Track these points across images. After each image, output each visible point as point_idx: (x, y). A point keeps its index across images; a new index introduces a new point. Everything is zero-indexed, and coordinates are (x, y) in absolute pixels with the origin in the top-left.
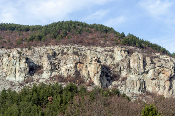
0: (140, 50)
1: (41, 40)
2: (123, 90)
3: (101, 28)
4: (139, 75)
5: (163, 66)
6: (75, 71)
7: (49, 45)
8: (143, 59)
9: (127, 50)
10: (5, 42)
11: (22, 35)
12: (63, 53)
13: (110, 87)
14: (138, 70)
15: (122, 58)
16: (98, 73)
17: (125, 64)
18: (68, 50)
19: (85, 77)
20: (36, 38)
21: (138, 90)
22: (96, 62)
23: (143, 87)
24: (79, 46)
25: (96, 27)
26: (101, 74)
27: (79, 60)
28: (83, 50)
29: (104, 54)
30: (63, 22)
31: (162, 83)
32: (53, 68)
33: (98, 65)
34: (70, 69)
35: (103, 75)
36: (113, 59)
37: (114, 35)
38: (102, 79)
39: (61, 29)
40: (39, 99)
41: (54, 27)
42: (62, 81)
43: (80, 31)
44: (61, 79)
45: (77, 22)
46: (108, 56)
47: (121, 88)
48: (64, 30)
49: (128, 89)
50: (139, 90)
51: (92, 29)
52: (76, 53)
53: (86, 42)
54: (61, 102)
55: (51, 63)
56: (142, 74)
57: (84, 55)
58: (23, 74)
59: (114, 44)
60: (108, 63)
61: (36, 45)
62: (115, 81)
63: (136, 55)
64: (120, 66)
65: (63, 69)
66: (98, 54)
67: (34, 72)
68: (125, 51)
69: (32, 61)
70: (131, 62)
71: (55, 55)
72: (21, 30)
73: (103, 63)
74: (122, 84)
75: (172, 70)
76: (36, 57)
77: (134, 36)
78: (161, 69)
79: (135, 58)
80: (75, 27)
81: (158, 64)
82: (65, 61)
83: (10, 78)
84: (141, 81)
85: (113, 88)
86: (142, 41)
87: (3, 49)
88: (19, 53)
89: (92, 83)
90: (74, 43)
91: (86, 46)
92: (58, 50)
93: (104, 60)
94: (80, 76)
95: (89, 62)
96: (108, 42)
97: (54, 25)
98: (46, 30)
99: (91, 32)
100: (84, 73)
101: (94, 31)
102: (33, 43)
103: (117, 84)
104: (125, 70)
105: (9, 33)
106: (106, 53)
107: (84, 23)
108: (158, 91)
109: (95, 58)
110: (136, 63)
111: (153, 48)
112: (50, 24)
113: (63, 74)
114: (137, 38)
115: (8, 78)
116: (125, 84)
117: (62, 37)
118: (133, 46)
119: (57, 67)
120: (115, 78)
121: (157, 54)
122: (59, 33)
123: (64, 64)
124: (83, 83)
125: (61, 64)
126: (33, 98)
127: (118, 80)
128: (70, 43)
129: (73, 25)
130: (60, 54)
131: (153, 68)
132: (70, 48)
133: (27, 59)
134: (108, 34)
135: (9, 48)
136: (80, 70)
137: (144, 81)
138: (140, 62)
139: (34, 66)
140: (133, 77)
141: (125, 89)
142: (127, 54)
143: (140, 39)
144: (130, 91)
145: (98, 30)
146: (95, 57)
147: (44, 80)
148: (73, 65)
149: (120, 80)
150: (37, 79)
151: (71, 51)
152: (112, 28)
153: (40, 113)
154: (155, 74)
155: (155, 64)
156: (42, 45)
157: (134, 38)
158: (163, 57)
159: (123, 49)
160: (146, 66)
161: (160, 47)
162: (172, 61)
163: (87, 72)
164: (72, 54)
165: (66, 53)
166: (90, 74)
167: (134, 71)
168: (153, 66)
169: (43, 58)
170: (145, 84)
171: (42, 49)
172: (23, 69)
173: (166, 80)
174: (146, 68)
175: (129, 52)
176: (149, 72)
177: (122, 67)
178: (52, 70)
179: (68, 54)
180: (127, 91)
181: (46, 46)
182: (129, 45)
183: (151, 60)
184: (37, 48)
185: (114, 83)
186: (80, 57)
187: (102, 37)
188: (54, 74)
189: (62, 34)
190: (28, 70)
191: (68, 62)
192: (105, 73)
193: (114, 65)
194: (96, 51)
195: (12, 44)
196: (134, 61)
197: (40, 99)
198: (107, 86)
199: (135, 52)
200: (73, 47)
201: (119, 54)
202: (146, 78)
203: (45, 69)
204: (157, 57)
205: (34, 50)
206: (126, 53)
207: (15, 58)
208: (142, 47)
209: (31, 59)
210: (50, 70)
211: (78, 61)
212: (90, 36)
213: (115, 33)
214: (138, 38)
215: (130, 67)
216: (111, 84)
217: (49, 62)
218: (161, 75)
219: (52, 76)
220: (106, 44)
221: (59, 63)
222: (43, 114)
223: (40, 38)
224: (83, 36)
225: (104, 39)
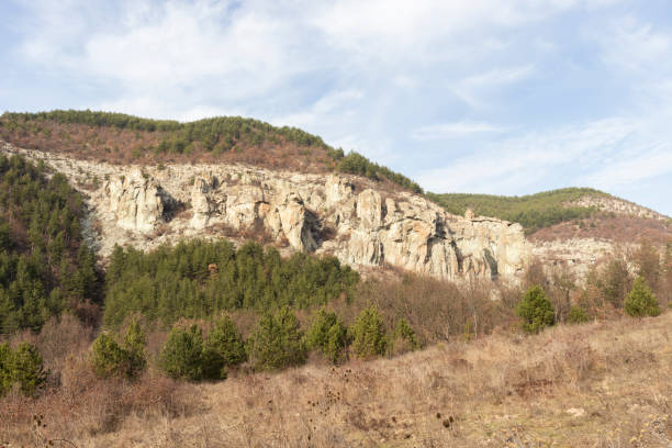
0: (373, 184)
1: (182, 152)
3: (299, 135)
4: (372, 231)
5: (418, 217)
6: (255, 219)
7: (199, 163)
8: (382, 202)
9: (351, 183)
10: (109, 151)
11: (142, 138)
12: (228, 179)
13: (318, 251)
14: (371, 223)
15: (341, 198)
16: (297, 224)
17: (348, 209)
18: (240, 176)
19: (273, 231)
20: (173, 148)
21: (369, 259)
22: (296, 204)
23: (379, 256)
24: (257, 170)
25: (288, 133)
26: (304, 226)
27: (263, 196)
28: (267, 177)
29: (307, 187)
30: (225, 118)
31: (413, 249)
32: (212, 209)
33: (299, 208)
34: (245, 213)
35: (308, 229)
36: (324, 198)
38: (304, 236)
39: (222, 133)
40: (191, 267)
41: (206, 128)
42: (231, 236)
43: (259, 139)
44: (229, 231)
45: (252, 120)
46: (314, 193)
47: (340, 254)
48: (228, 135)
49: (351, 256)
50: (372, 260)
51: (281, 137)
52: (256, 183)
53: (271, 161)
54: (236, 276)
55: (208, 199)
56: (378, 230)
57: (272, 188)
58: (152, 218)
60: (314, 206)
61: (172, 161)
62: (327, 240)
63: (368, 194)
64: (338, 212)
65: (232, 212)
67: (173, 216)
68: (347, 185)
70: (359, 208)
71: (215, 184)
72: (139, 128)
73: (307, 205)
74: (340, 246)
75: (434, 225)
76: (173, 184)
77: (362, 158)
78: (414, 222)
79: (367, 200)
80: (248, 130)
81: (409, 213)
82: (235, 198)
83: (126, 224)
84: (376, 243)
87: (105, 164)
88: (145, 176)
89: (286, 243)
90: (249, 162)
91: (271, 170)
93: (307, 199)
94: (264, 229)
95: (283, 202)
96: (312, 165)
98: (190, 132)
99: (278, 142)
100: (271, 222)
101: (284, 141)
102: (168, 157)
103: (331, 246)
104: (347, 221)
105: (116, 133)
106: (311, 185)
108: (406, 264)
109: (294, 196)
110: (369, 210)
112: (198, 121)
113: (231, 223)
115: (120, 223)
116: (347, 247)
117: (225, 149)
119: (220, 208)
120: (328, 235)
121: (405, 194)
122: (218, 140)
123: (235, 202)
124: (269, 242)
125: (228, 203)
126: (180, 266)
127: (332, 239)
128: (241, 161)
129: (245, 125)
130: (225, 184)
131: (399, 221)
132: (241, 172)
133: (159, 188)
134: (312, 148)
135: (117, 163)
136: (265, 216)
137: (381, 244)
138: (375, 207)
139: (171, 203)
140: (361, 234)
141: (347, 257)
142: (351, 191)
144: (356, 261)
145: (292, 140)
146: (293, 194)
147: (195, 232)
148: (251, 206)
149: (337, 240)
150: (179, 230)
151: (246, 179)
152: (319, 138)
153: (197, 295)
154: (401, 231)
155: (402, 212)
156: (184, 163)
157: (362, 161)
158: (415, 199)
159: (344, 180)
160: (387, 216)
161: (408, 181)
162: (429, 208)
163: (278, 221)
164: (250, 184)
165: (235, 182)
166: (283, 224)
167: (363, 223)
168: (399, 217)
169: (194, 189)
170: (382, 250)
171: (185, 171)
172: (151, 209)
173: (420, 243)
174: (386, 219)
175: (355, 188)
176: (391, 227)
177: (341, 215)
178: (210, 214)
179: (241, 184)
181: (193, 163)
183: (396, 206)
184: (174, 168)
185: (326, 244)
186: (264, 191)
187: (301, 154)
188: (213, 220)
189: (223, 142)
190: (161, 210)
191: (242, 200)
192: (310, 225)
193: (326, 210)
194: (292, 182)
195: (122, 156)
196: (364, 206)
197: (195, 268)
198: (314, 250)
199: (367, 188)
200: (246, 169)
201: (335, 189)
202: (385, 238)
203: (195, 210)
204: (406, 200)
205: (169, 172)
206: (349, 188)
207: (135, 185)
208: (377, 179)
209: (166, 189)
210: (206, 213)
211: (261, 200)
212: (277, 151)
213: (326, 147)
214: (369, 160)
215: (356, 215)
216: (320, 246)
217: (204, 197)
218: (412, 233)
219: (210, 224)
220: (309, 168)
221: (224, 201)
222: (202, 297)
223: (180, 148)
224: (265, 150)
225: (305, 157)
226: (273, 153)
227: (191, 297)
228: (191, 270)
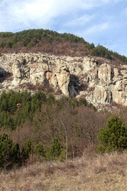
0: (109, 61)
1: (11, 47)
2: (90, 100)
3: (71, 37)
4: (106, 85)
6: (44, 80)
7: (20, 52)
8: (111, 70)
9: (96, 61)
12: (33, 61)
13: (78, 96)
14: (105, 81)
15: (91, 69)
16: (66, 82)
17: (93, 74)
18: (38, 58)
19: (54, 86)
20: (7, 45)
21: (104, 100)
22: (65, 72)
23: (109, 98)
24: (49, 55)
25: (66, 36)
26: (70, 83)
27: (49, 68)
28: (53, 59)
29: (73, 63)
30: (34, 30)
32: (22, 76)
33: (67, 74)
34: (39, 77)
35: (72, 85)
36: (82, 69)
37: (84, 45)
38: (70, 89)
39: (32, 37)
41: (24, 35)
42: (31, 89)
43: (51, 40)
44: (30, 86)
45: (48, 30)
46: (77, 66)
47: (89, 98)
48: (35, 38)
49: (95, 99)
50: (106, 101)
51: (62, 39)
52: (45, 62)
53: (56, 51)
54: (30, 109)
55: (21, 70)
56: (109, 85)
57: (54, 64)
59: (83, 54)
60: (76, 74)
61: (6, 52)
62: (82, 90)
63: (104, 66)
65: (32, 77)
66: (68, 64)
67: (4, 79)
68: (94, 62)
69: (2, 68)
70: (99, 73)
71: (24, 62)
73: (72, 72)
74: (89, 94)
76: (6, 63)
77: (103, 47)
79: (103, 69)
80: (45, 35)
81: (126, 76)
82: (34, 69)
84: (108, 92)
85: (80, 98)
86: (111, 53)
89: (60, 92)
90: (44, 51)
91: (56, 55)
92: (28, 57)
93: (73, 70)
94: (49, 85)
95: (58, 71)
96: (77, 52)
97: (25, 33)
98: (16, 37)
99: (61, 41)
100: (53, 82)
101: (64, 40)
102: (4, 50)
103: (84, 94)
104: (93, 80)
106: (76, 62)
107: (55, 32)
108: (124, 102)
109: (64, 68)
110: (104, 74)
111: (121, 60)
112: (21, 32)
113: (32, 82)
114: (106, 49)
116: (92, 94)
117: (33, 45)
118: (102, 57)
119: (26, 75)
120: (83, 88)
121: (124, 66)
122: (30, 41)
123: (34, 72)
124: (52, 92)
125: (31, 72)
126: (2, 105)
127: (85, 90)
128: (40, 51)
129: (44, 33)
130: (30, 62)
131: (120, 80)
132: (40, 56)
134: (78, 44)
136: (49, 79)
137: (111, 92)
138: (108, 73)
139: (4, 73)
140: (100, 87)
141: (93, 99)
142: (96, 65)
143: (109, 51)
144: (97, 101)
145: (68, 40)
146: (64, 66)
147: (14, 87)
148: (42, 73)
149: (87, 90)
150: (6, 86)
151: (41, 59)
152: (82, 38)
153: (8, 119)
154: (122, 85)
155: (122, 75)
156: (12, 53)
157: (103, 49)
159: (92, 59)
160: (114, 77)
163: (56, 81)
164: (42, 62)
165: (35, 62)
166: (59, 83)
167: (101, 81)
168: (120, 78)
169: (13, 65)
170: (111, 95)
171: (12, 57)
174: (113, 79)
175: (98, 63)
176: (116, 83)
177: (90, 77)
178: (21, 78)
179: (38, 62)
180: (94, 101)
181: (16, 53)
182: (98, 56)
183: (119, 72)
184: (7, 55)
185: (82, 93)
186: (49, 65)
187: (72, 47)
189: (32, 42)
191: (37, 71)
192: (73, 83)
193: (83, 75)
194: (65, 61)
196: (102, 72)
197: (9, 106)
198: (75, 96)
199: (104, 63)
200: (42, 55)
201: (87, 64)
202: (113, 89)
203: (14, 76)
204: (125, 69)
205: (4, 57)
206: (95, 63)
208: (111, 59)
209: (1, 66)
211: (47, 70)
212: (60, 46)
213: (85, 43)
214: (108, 49)
215: (98, 77)
216: (78, 94)
217: (18, 69)
219: (22, 83)
220: (76, 54)
221: (29, 71)
222: (11, 120)
223: (10, 45)
224: (54, 45)
225: (74, 48)
226: (57, 47)
227: (5, 121)
228: (8, 106)
